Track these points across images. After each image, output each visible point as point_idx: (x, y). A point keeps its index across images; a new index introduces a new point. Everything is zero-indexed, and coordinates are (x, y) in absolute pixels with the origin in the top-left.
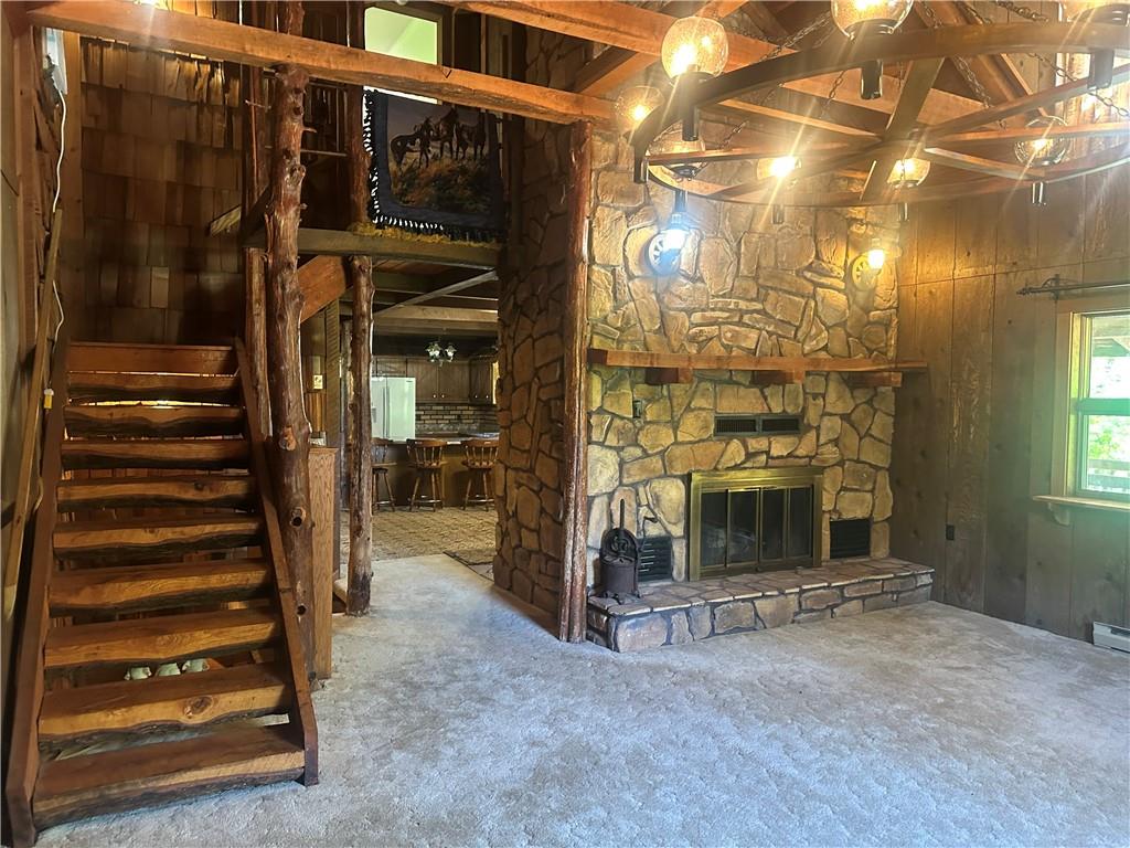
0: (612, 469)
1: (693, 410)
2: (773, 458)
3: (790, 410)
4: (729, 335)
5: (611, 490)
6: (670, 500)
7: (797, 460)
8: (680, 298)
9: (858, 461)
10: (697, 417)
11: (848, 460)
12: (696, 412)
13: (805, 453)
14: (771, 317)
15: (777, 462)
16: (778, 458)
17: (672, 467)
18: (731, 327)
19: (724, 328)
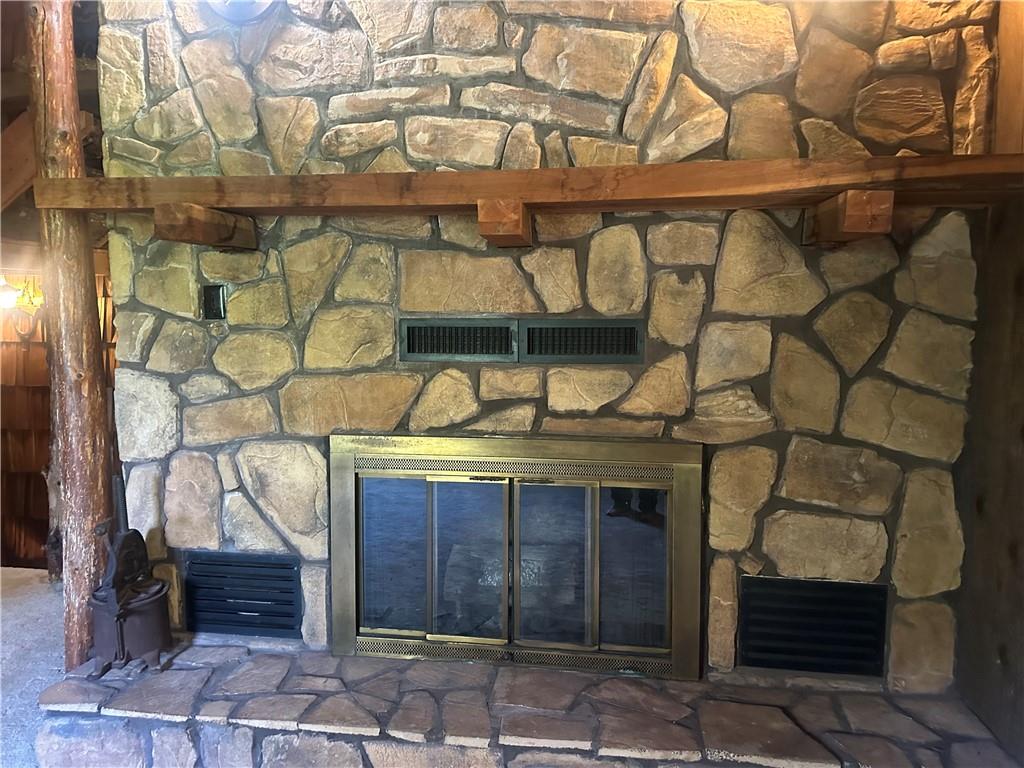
0: (162, 414)
1: (340, 305)
2: (556, 415)
3: (604, 305)
4: (423, 138)
5: (162, 455)
6: (292, 486)
7: (629, 423)
8: (297, 67)
9: (836, 438)
10: (351, 320)
11: (801, 433)
12: (346, 310)
13: (651, 409)
14: (544, 87)
15: (565, 425)
16: (571, 415)
17: (293, 419)
18: (429, 119)
19: (412, 123)
